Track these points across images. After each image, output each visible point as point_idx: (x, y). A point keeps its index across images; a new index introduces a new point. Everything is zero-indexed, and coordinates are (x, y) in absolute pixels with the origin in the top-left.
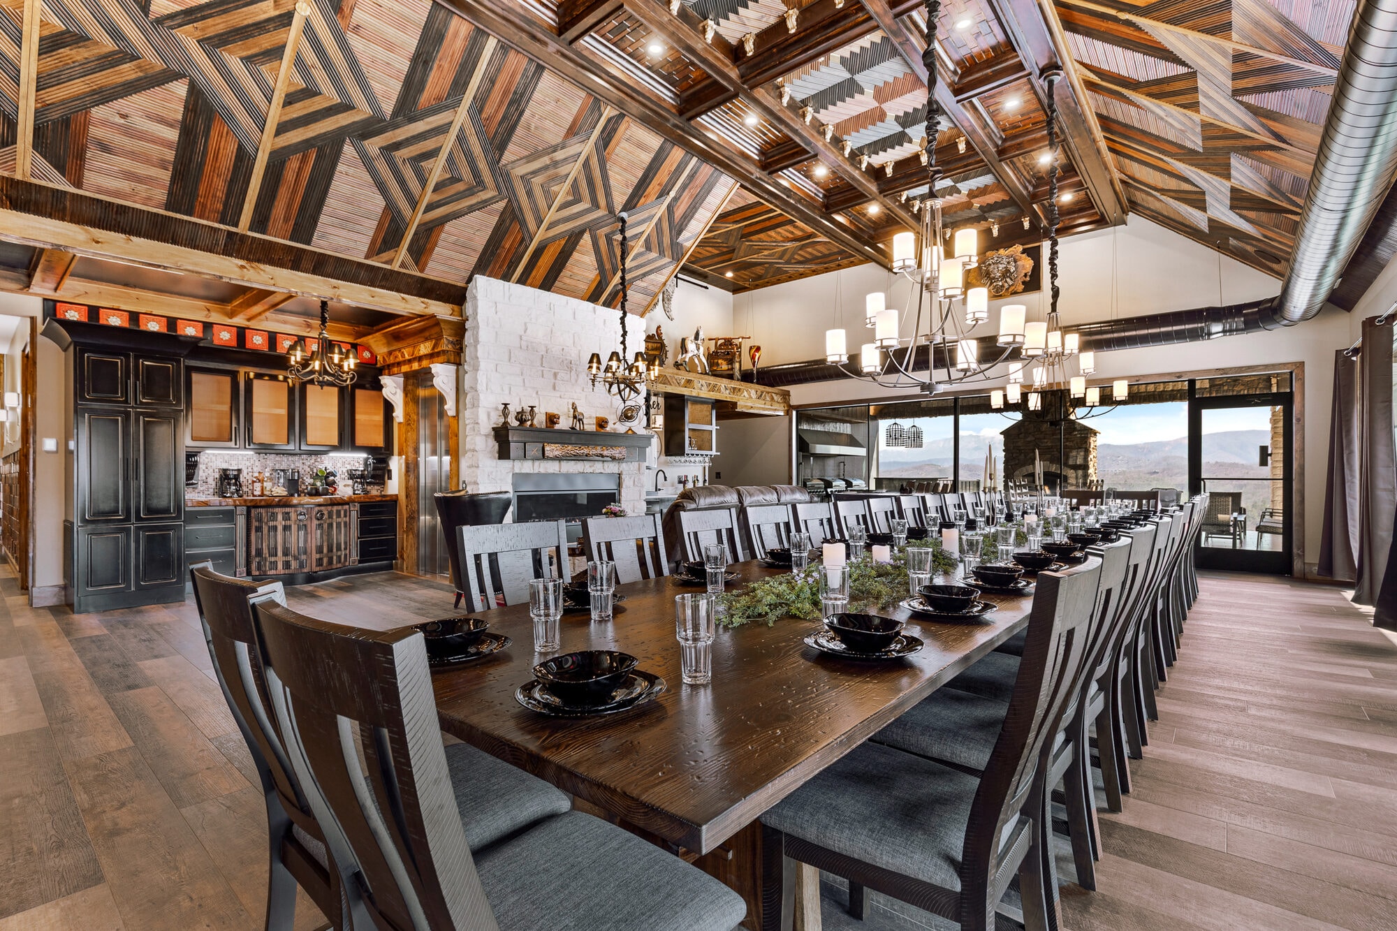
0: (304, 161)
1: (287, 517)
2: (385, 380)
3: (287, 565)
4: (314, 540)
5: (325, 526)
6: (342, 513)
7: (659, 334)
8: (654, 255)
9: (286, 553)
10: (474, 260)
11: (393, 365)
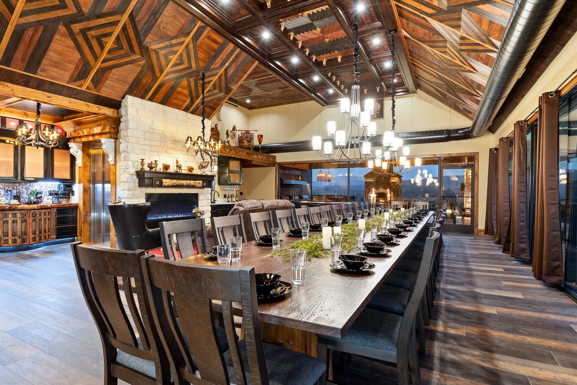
0: (36, 31)
1: (14, 215)
2: (71, 144)
3: (15, 241)
4: (31, 228)
5: (37, 220)
6: (47, 213)
7: (216, 128)
8: (217, 91)
9: (14, 235)
10: (126, 88)
11: (77, 137)
